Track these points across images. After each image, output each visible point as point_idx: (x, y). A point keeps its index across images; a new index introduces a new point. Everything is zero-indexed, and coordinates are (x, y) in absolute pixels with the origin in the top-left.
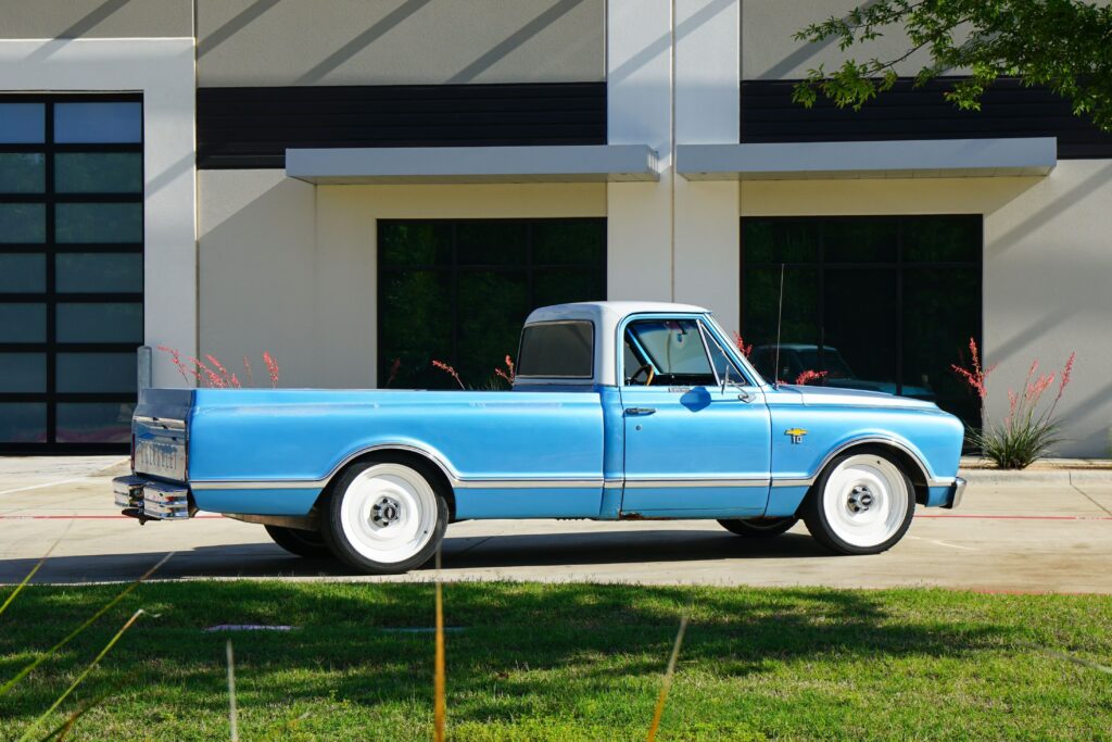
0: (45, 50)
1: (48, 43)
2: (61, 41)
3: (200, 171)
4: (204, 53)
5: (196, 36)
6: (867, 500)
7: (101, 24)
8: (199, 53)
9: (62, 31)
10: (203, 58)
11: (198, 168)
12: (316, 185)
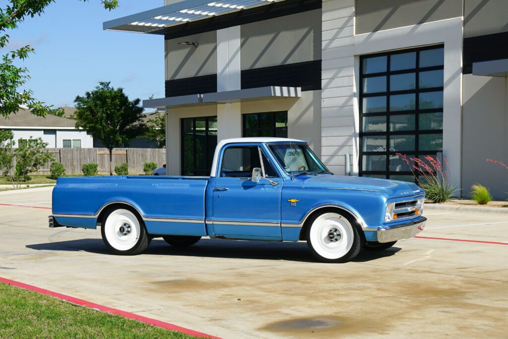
0: (413, 29)
1: (414, 27)
2: (418, 25)
3: (464, 75)
4: (467, 22)
5: (464, 16)
6: (331, 236)
7: (432, 16)
8: (465, 23)
9: (419, 21)
10: (466, 26)
11: (463, 74)
12: (506, 77)
